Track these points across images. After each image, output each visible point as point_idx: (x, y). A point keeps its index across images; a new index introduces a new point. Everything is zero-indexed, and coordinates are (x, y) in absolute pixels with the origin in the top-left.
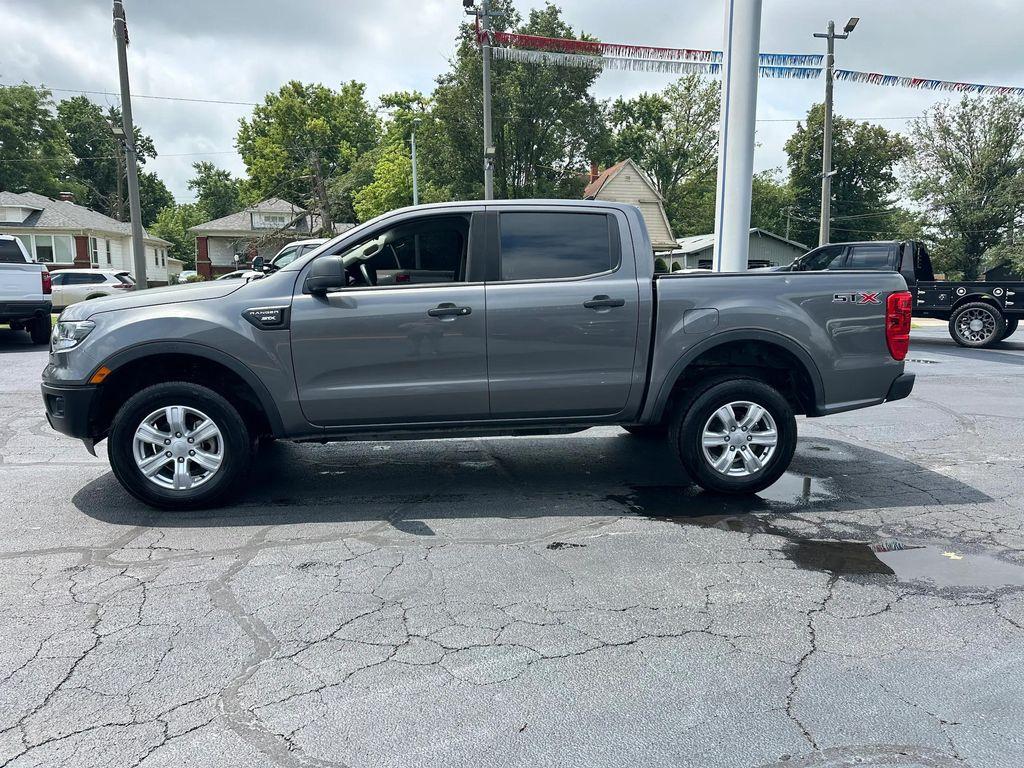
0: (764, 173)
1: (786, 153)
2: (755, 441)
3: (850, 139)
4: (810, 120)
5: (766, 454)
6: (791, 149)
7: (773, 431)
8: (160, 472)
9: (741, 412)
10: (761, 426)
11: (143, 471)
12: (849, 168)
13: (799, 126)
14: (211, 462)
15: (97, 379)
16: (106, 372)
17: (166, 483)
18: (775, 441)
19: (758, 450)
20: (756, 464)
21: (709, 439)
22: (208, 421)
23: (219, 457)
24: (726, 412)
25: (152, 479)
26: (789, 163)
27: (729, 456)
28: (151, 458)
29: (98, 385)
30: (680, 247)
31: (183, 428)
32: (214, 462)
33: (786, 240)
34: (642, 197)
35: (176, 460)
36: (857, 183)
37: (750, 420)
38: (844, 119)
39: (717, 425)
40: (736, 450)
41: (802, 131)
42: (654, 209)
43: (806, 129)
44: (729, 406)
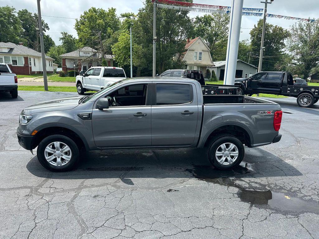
0: (243, 41)
1: (250, 35)
2: (231, 154)
3: (271, 31)
4: (258, 24)
5: (235, 158)
6: (252, 34)
7: (237, 152)
8: (52, 161)
9: (227, 146)
10: (234, 150)
11: (47, 160)
12: (270, 40)
13: (255, 26)
14: (68, 158)
15: (34, 134)
16: (36, 132)
17: (54, 164)
18: (238, 155)
19: (232, 157)
20: (231, 161)
21: (218, 154)
22: (67, 146)
23: (70, 157)
24: (223, 146)
25: (50, 163)
26: (251, 38)
27: (224, 159)
28: (50, 157)
29: (34, 135)
30: (215, 66)
31: (59, 148)
32: (69, 158)
33: (249, 64)
34: (203, 49)
35: (57, 157)
36: (272, 45)
37: (230, 149)
38: (270, 24)
39: (220, 150)
40: (226, 157)
41: (256, 28)
42: (207, 53)
43: (257, 27)
44: (224, 144)
